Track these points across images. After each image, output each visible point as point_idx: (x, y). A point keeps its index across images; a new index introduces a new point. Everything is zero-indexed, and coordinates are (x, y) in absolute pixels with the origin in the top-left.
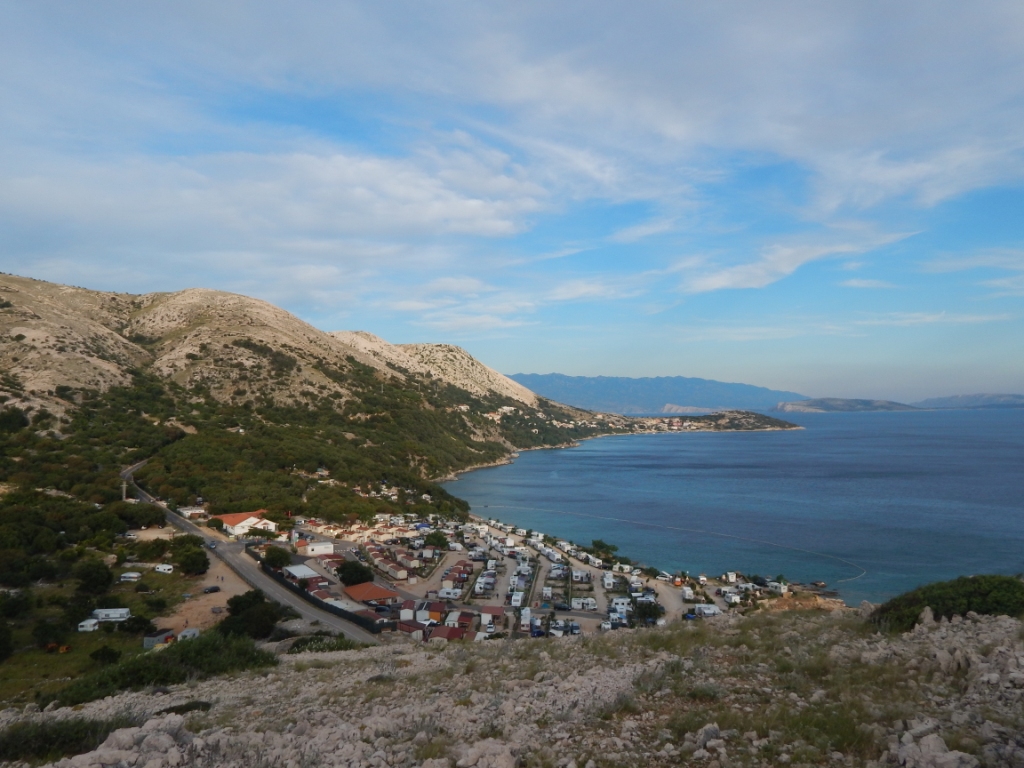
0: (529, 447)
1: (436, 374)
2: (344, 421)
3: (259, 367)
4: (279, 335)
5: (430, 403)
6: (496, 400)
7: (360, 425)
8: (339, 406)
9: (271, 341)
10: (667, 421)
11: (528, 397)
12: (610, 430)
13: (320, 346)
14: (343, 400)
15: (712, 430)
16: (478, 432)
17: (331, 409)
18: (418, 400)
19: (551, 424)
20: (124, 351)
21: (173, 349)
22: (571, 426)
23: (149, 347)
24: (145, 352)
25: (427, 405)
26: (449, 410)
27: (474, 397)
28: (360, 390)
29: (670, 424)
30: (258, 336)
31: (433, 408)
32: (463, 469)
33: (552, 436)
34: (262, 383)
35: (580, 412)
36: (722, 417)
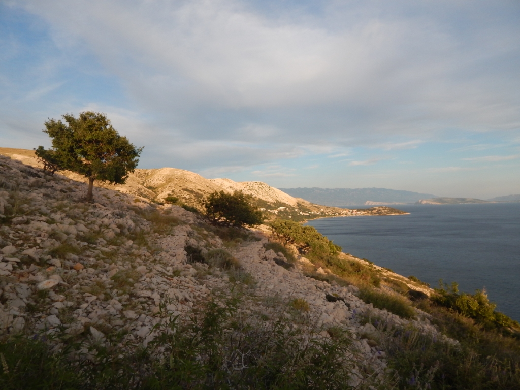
3: (191, 198)
4: (197, 185)
6: (279, 204)
9: (194, 188)
10: (351, 211)
11: (291, 201)
12: (325, 215)
15: (369, 215)
19: (299, 214)
20: (147, 193)
21: (162, 192)
22: (307, 214)
23: (154, 191)
24: (153, 193)
27: (268, 203)
29: (352, 212)
30: (190, 186)
33: (297, 218)
34: (192, 204)
35: (314, 208)
36: (375, 209)
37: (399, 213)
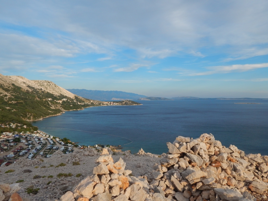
0: (69, 110)
1: (43, 89)
2: (7, 103)
5: (38, 98)
6: (62, 97)
7: (13, 105)
8: (6, 99)
10: (110, 102)
11: (72, 96)
12: (94, 105)
13: (3, 80)
14: (8, 97)
15: (121, 105)
16: (53, 106)
17: (3, 100)
18: (35, 97)
19: (77, 103)
22: (83, 104)
25: (37, 99)
26: (44, 100)
27: (55, 96)
28: (14, 94)
29: (110, 103)
31: (39, 99)
32: (46, 117)
33: (76, 107)
35: (86, 100)
36: (123, 102)
37: (137, 104)
